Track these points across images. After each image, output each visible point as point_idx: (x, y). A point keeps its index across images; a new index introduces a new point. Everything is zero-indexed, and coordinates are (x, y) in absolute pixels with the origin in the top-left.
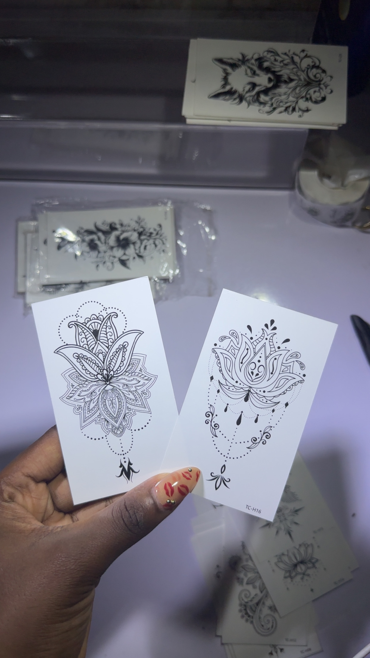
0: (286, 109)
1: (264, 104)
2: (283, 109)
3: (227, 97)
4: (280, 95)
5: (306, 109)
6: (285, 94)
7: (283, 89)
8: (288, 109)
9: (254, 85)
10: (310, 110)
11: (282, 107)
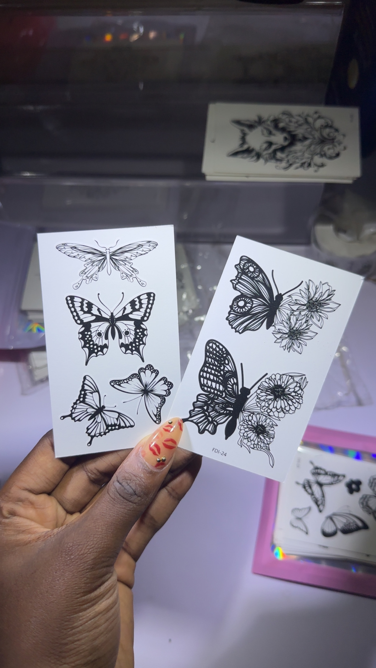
0: (302, 165)
1: (280, 160)
2: (299, 165)
3: (245, 155)
4: (296, 153)
5: (321, 165)
6: (300, 151)
7: (298, 147)
8: (303, 165)
9: (270, 144)
10: (325, 166)
11: (298, 163)
